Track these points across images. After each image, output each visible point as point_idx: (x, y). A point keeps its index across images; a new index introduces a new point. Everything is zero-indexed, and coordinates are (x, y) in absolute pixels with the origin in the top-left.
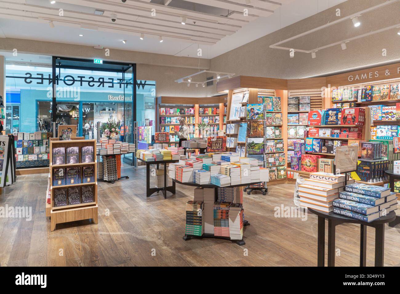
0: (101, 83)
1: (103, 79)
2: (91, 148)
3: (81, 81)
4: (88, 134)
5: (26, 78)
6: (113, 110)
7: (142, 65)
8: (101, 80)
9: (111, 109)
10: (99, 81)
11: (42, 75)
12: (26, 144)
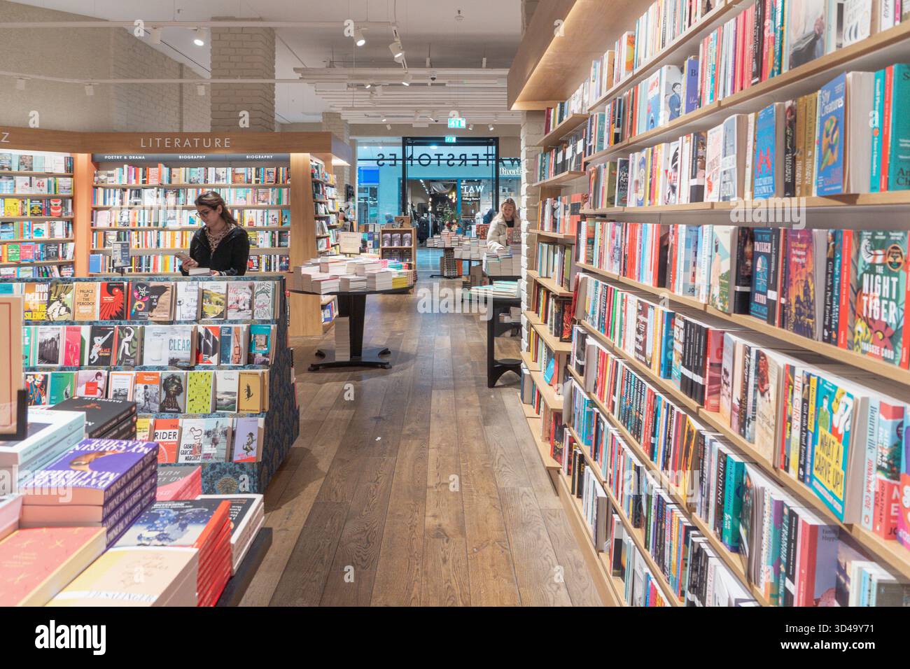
0: (463, 160)
1: (465, 155)
2: (409, 235)
3: (439, 160)
4: (471, 229)
5: (378, 160)
6: (509, 190)
7: (506, 138)
8: (463, 157)
9: (507, 189)
10: (460, 159)
11: (395, 155)
12: (376, 237)
